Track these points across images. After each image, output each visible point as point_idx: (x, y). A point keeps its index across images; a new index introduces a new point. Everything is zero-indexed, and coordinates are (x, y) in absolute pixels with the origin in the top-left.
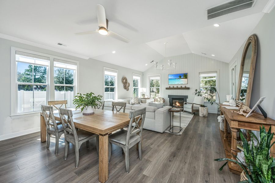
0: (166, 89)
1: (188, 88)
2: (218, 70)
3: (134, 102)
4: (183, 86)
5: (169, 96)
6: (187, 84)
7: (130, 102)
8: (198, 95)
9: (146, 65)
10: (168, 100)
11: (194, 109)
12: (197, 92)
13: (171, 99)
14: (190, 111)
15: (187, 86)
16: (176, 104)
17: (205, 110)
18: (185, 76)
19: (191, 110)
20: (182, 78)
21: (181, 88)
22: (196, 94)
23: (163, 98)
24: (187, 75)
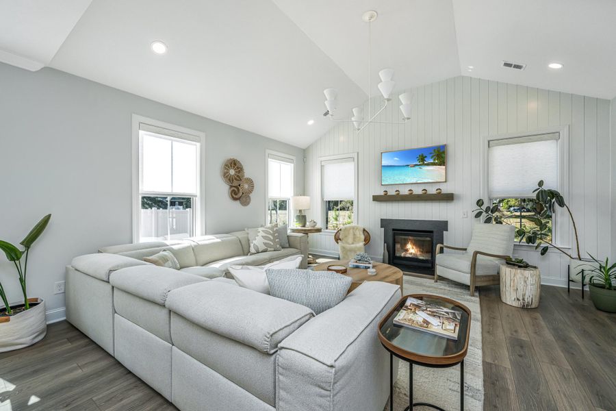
0: (374, 200)
1: (449, 198)
2: (566, 129)
3: (265, 244)
4: (432, 190)
5: (384, 223)
6: (446, 182)
7: (252, 245)
8: (488, 221)
9: (311, 122)
10: (378, 234)
11: (479, 272)
12: (484, 207)
13: (391, 233)
14: (466, 279)
15: (446, 189)
16: (407, 250)
17: (531, 281)
18: (439, 155)
19: (469, 276)
20: (428, 165)
21: (425, 198)
22: (478, 215)
23: (364, 230)
24: (444, 152)
